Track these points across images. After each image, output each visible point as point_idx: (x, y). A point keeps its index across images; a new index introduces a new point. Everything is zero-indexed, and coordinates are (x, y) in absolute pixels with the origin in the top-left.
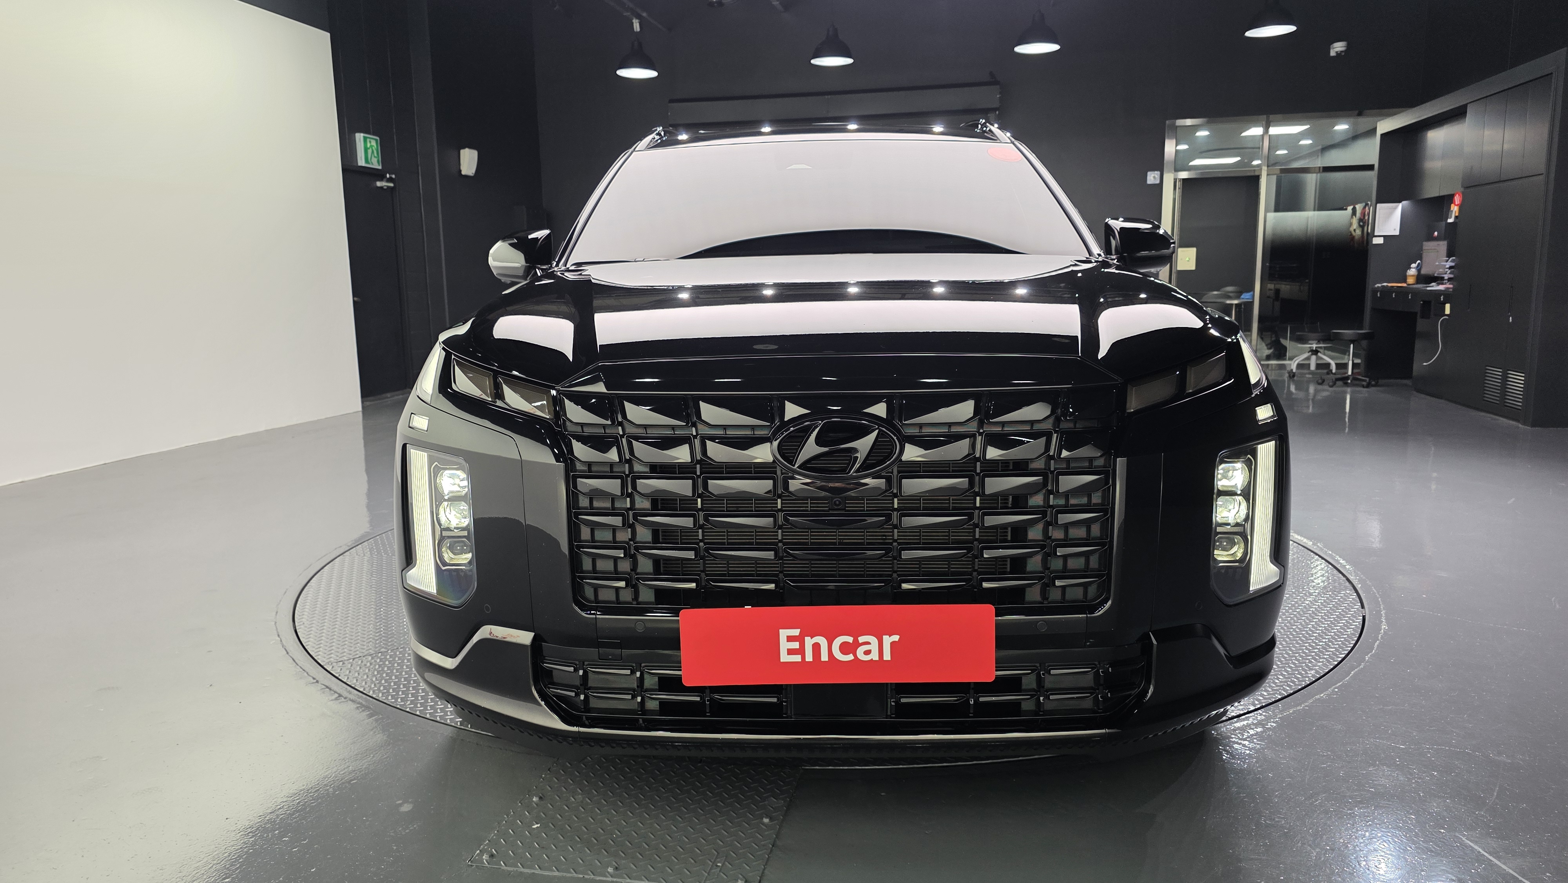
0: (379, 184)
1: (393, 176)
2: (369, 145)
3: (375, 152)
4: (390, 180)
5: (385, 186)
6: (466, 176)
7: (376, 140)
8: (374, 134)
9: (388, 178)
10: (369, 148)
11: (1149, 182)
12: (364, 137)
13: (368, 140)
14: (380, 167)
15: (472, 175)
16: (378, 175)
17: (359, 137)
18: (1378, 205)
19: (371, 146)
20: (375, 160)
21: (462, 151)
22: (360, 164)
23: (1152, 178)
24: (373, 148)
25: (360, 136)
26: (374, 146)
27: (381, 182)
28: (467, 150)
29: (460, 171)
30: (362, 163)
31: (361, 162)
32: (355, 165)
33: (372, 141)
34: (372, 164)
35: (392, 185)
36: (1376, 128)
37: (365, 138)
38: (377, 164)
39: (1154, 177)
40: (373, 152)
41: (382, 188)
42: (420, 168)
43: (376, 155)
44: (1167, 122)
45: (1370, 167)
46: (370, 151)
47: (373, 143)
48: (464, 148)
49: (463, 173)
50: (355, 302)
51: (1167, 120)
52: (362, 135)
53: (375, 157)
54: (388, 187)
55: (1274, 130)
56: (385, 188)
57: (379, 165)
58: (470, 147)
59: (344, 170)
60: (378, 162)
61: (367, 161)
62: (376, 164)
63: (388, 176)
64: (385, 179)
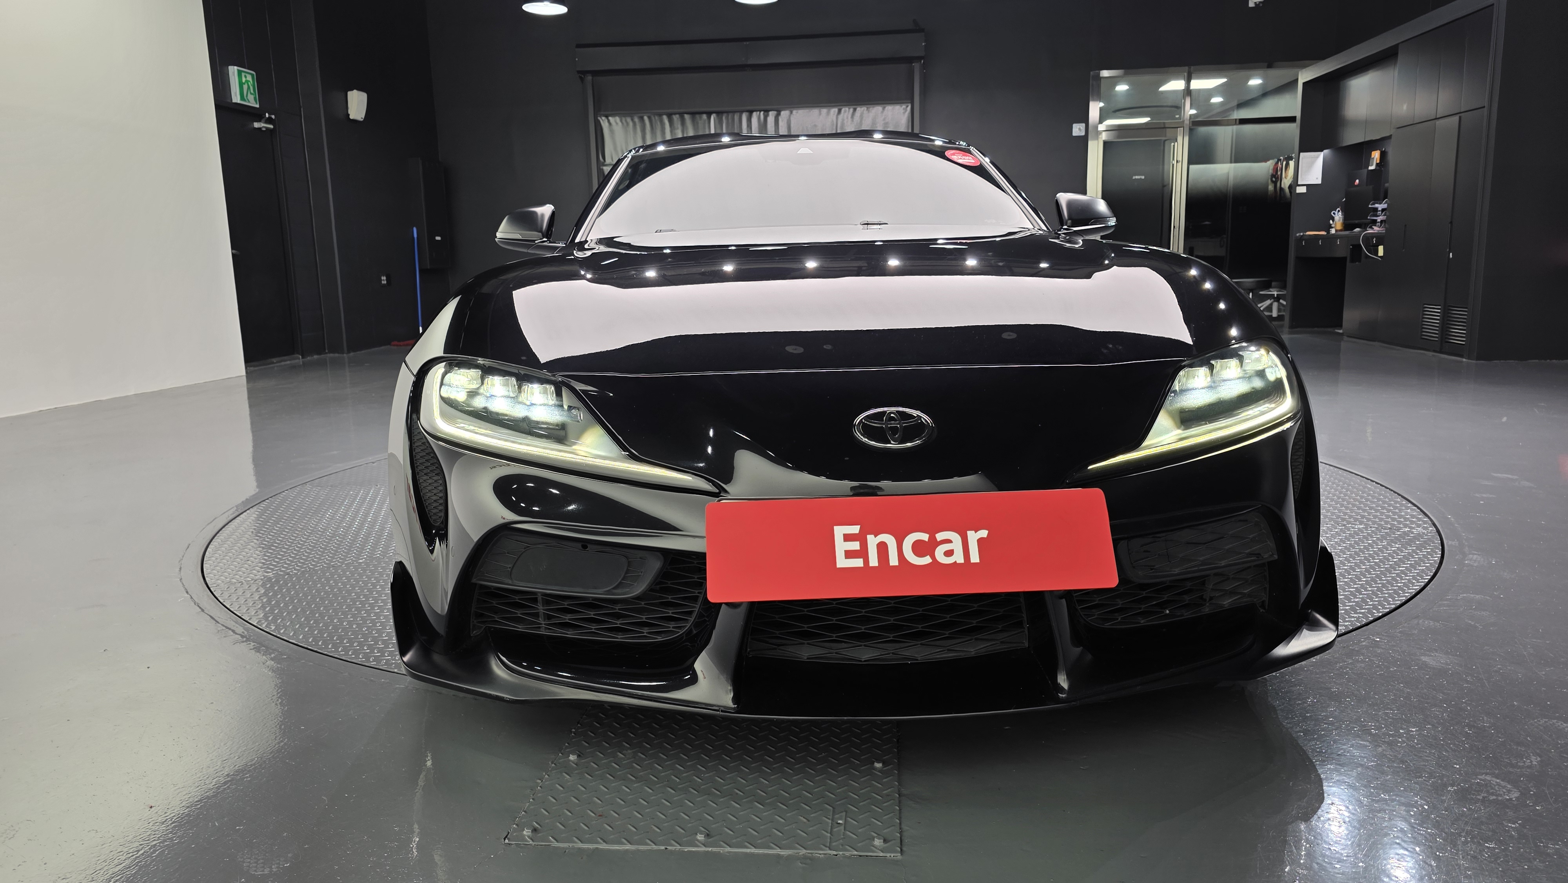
0: (256, 125)
1: (273, 117)
2: (244, 80)
3: (251, 88)
4: (269, 121)
5: (264, 127)
6: (355, 121)
7: (252, 75)
8: (248, 69)
9: (268, 118)
10: (244, 84)
11: (1074, 134)
12: (238, 70)
13: (243, 74)
14: (258, 106)
15: (362, 120)
16: (257, 115)
17: (233, 70)
18: (1301, 154)
19: (247, 81)
20: (251, 98)
21: (349, 93)
22: (234, 101)
23: (1078, 130)
24: (249, 83)
25: (234, 68)
26: (250, 81)
27: (259, 123)
28: (355, 91)
29: (349, 115)
30: (237, 101)
31: (236, 99)
32: (230, 101)
33: (247, 75)
34: (249, 102)
35: (272, 127)
36: (1297, 79)
37: (240, 72)
38: (255, 103)
39: (1080, 129)
40: (249, 88)
41: (260, 129)
42: (302, 109)
43: (252, 91)
44: (1092, 73)
45: (1292, 119)
46: (245, 87)
47: (249, 77)
48: (353, 90)
49: (351, 117)
50: (234, 255)
51: (1092, 71)
52: (235, 67)
53: (251, 93)
54: (267, 128)
55: (1197, 84)
56: (264, 129)
57: (257, 104)
58: (359, 89)
59: (218, 107)
60: (255, 98)
61: (242, 98)
62: (252, 102)
63: (267, 115)
64: (263, 120)
